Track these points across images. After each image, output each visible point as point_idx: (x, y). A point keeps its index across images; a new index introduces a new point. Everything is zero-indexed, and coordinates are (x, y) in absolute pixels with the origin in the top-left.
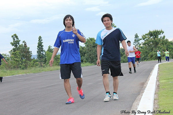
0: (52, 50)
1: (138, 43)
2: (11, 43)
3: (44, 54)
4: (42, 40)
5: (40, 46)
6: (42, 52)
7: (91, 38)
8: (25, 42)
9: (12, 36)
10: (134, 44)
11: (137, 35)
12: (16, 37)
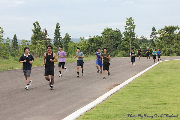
0: (69, 37)
1: (155, 36)
2: (33, 30)
3: (61, 41)
4: (59, 26)
5: (57, 32)
6: (59, 39)
7: (108, 28)
8: (46, 30)
9: (34, 24)
10: (151, 37)
11: (155, 28)
12: (38, 24)
